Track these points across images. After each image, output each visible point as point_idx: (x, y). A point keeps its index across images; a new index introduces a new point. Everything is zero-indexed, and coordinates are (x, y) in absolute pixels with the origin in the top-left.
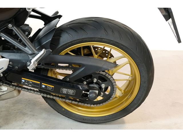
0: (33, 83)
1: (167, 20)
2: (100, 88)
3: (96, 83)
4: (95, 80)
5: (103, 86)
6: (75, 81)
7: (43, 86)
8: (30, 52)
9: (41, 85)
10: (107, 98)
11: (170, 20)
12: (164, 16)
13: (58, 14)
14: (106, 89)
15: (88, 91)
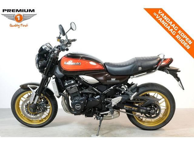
0: (129, 108)
1: (178, 82)
2: (155, 110)
3: (153, 108)
4: (153, 107)
5: (156, 109)
6: (148, 106)
7: (133, 109)
8: (131, 94)
9: (132, 108)
10: (158, 115)
11: (179, 82)
12: (177, 80)
13: (133, 83)
14: (157, 110)
15: (150, 111)
